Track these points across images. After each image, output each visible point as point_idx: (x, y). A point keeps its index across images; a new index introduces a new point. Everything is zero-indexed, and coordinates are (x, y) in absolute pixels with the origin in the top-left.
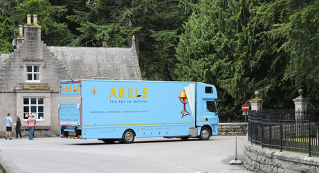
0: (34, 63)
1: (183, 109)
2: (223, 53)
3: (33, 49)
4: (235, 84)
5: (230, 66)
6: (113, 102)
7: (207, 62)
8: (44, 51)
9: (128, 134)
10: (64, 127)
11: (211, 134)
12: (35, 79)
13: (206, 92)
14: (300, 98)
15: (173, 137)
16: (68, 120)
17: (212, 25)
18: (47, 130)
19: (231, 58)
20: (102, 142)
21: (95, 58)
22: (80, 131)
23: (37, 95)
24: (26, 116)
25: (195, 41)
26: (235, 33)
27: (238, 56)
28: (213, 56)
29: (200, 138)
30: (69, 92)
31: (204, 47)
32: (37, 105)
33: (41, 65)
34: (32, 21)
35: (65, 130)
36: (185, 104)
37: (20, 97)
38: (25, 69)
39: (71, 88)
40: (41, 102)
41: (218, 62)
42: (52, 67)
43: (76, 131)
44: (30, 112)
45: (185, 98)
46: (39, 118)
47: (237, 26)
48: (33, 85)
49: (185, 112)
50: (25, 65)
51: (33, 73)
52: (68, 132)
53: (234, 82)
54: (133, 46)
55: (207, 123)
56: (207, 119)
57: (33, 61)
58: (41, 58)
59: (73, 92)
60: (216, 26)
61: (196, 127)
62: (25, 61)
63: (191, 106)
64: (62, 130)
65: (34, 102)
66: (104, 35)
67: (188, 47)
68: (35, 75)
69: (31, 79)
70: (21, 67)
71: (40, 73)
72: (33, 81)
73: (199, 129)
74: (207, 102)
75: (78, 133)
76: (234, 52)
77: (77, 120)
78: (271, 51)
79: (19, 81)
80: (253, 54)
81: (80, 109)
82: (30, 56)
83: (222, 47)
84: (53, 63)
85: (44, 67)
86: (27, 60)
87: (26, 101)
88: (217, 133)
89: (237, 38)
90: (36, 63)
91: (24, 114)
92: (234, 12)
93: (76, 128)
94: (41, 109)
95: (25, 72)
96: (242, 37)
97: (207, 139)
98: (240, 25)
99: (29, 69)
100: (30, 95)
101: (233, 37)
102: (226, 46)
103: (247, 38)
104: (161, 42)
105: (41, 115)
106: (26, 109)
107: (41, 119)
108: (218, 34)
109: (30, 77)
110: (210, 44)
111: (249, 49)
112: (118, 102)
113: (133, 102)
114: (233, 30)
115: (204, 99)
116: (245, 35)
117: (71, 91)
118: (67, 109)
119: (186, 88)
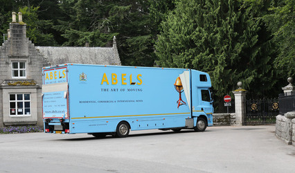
0: (19, 59)
1: (179, 99)
2: (204, 47)
3: (18, 46)
4: (218, 76)
5: (211, 59)
6: (105, 90)
7: (188, 56)
8: (30, 47)
9: (122, 127)
10: (48, 120)
11: (206, 125)
12: (21, 75)
13: (201, 80)
14: (290, 86)
15: (169, 129)
16: (53, 112)
17: (191, 21)
18: (34, 125)
19: (212, 51)
20: (92, 136)
21: (79, 57)
22: (67, 124)
23: (23, 91)
24: (13, 112)
25: (175, 37)
26: (214, 28)
27: (218, 50)
28: (194, 50)
29: (196, 129)
30: (53, 80)
31: (185, 42)
32: (24, 101)
33: (27, 61)
34: (17, 19)
35: (50, 124)
36: (180, 93)
37: (6, 93)
38: (11, 65)
39: (55, 76)
40: (27, 97)
41: (198, 56)
42: (38, 63)
43: (62, 124)
44: (16, 108)
45: (180, 87)
46: (26, 114)
47: (216, 21)
48: (19, 82)
49: (181, 102)
50: (11, 61)
51: (19, 69)
52: (53, 126)
53: (216, 74)
54: (114, 46)
55: (203, 113)
56: (202, 109)
57: (19, 57)
58: (27, 54)
59: (58, 79)
60: (195, 22)
61: (193, 117)
62: (10, 57)
63: (186, 95)
64: (47, 124)
65: (20, 97)
66: (86, 39)
67: (167, 44)
68: (21, 71)
69: (17, 76)
70: (7, 63)
71: (26, 69)
72: (19, 77)
73: (196, 119)
74: (202, 91)
75: (65, 126)
76: (214, 46)
77: (63, 112)
78: (251, 43)
79: (5, 78)
80: (233, 47)
82: (15, 53)
83: (203, 40)
84: (39, 59)
85: (30, 64)
86: (13, 57)
87: (12, 97)
88: (212, 123)
89: (217, 32)
90: (22, 59)
91: (11, 110)
92: (213, 8)
93: (62, 120)
94: (27, 105)
95: (11, 69)
96: (222, 31)
97: (203, 130)
98: (218, 20)
99: (15, 65)
100: (16, 91)
101: (212, 31)
102: (206, 40)
103: (227, 32)
104: (137, 46)
105: (27, 111)
106: (12, 105)
107: (28, 115)
108: (197, 29)
109: (16, 74)
110: (190, 39)
111: (228, 43)
112: (110, 90)
113: (126, 90)
114: (212, 25)
115: (199, 88)
116: (225, 29)
117: (55, 79)
118: (52, 100)
119: (182, 76)
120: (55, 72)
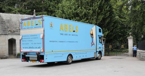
1: (92, 41)
2: (84, 17)
6: (62, 34)
9: (69, 58)
11: (101, 56)
13: (99, 32)
14: (131, 37)
16: (30, 48)
22: (42, 56)
27: (90, 18)
28: (78, 18)
30: (30, 26)
35: (26, 56)
36: (92, 38)
39: (32, 23)
43: (38, 56)
45: (92, 35)
47: (89, 4)
49: (92, 43)
52: (29, 57)
55: (100, 50)
56: (100, 48)
59: (35, 26)
61: (97, 52)
63: (94, 39)
74: (99, 38)
77: (39, 48)
78: (106, 16)
81: (43, 38)
83: (83, 13)
93: (39, 54)
108: (80, 8)
110: (76, 13)
112: (64, 34)
113: (71, 35)
114: (87, 6)
115: (98, 36)
116: (94, 9)
117: (32, 25)
118: (29, 39)
119: (93, 28)
120: (32, 21)
